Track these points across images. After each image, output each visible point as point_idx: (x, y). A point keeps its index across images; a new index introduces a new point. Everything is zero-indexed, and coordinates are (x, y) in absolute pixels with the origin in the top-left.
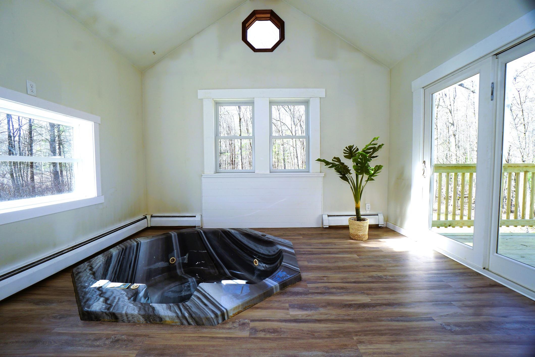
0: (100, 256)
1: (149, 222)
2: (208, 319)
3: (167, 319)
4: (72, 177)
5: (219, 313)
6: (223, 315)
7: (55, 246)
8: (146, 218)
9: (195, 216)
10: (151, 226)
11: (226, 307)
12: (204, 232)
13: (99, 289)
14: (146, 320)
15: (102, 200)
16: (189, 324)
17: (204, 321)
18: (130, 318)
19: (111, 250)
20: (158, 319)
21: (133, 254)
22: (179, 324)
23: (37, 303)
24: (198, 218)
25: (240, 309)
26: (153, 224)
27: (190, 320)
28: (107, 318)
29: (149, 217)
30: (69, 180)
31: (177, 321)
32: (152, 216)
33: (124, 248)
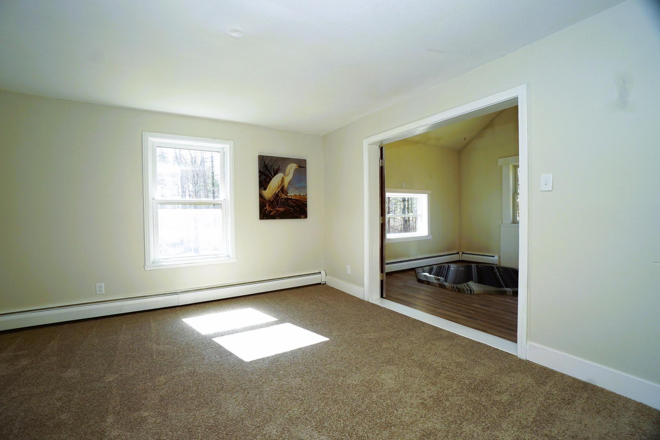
0: (428, 267)
1: (461, 257)
2: (463, 290)
3: (447, 287)
4: (416, 222)
5: (469, 289)
6: (471, 291)
7: (409, 256)
8: (458, 253)
9: (494, 257)
10: (462, 259)
11: (473, 288)
12: (497, 267)
13: (425, 275)
14: (439, 286)
15: (430, 237)
16: (456, 291)
17: (462, 291)
18: (434, 284)
19: (433, 266)
20: (444, 287)
21: (445, 271)
22: (452, 290)
23: (404, 275)
24: (496, 258)
25: (481, 293)
26: (463, 259)
27: (456, 289)
28: (426, 283)
29: (460, 253)
30: (414, 225)
31: (451, 288)
32: (463, 253)
33: (440, 266)
